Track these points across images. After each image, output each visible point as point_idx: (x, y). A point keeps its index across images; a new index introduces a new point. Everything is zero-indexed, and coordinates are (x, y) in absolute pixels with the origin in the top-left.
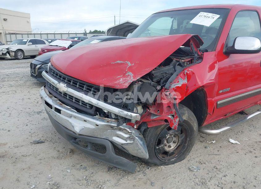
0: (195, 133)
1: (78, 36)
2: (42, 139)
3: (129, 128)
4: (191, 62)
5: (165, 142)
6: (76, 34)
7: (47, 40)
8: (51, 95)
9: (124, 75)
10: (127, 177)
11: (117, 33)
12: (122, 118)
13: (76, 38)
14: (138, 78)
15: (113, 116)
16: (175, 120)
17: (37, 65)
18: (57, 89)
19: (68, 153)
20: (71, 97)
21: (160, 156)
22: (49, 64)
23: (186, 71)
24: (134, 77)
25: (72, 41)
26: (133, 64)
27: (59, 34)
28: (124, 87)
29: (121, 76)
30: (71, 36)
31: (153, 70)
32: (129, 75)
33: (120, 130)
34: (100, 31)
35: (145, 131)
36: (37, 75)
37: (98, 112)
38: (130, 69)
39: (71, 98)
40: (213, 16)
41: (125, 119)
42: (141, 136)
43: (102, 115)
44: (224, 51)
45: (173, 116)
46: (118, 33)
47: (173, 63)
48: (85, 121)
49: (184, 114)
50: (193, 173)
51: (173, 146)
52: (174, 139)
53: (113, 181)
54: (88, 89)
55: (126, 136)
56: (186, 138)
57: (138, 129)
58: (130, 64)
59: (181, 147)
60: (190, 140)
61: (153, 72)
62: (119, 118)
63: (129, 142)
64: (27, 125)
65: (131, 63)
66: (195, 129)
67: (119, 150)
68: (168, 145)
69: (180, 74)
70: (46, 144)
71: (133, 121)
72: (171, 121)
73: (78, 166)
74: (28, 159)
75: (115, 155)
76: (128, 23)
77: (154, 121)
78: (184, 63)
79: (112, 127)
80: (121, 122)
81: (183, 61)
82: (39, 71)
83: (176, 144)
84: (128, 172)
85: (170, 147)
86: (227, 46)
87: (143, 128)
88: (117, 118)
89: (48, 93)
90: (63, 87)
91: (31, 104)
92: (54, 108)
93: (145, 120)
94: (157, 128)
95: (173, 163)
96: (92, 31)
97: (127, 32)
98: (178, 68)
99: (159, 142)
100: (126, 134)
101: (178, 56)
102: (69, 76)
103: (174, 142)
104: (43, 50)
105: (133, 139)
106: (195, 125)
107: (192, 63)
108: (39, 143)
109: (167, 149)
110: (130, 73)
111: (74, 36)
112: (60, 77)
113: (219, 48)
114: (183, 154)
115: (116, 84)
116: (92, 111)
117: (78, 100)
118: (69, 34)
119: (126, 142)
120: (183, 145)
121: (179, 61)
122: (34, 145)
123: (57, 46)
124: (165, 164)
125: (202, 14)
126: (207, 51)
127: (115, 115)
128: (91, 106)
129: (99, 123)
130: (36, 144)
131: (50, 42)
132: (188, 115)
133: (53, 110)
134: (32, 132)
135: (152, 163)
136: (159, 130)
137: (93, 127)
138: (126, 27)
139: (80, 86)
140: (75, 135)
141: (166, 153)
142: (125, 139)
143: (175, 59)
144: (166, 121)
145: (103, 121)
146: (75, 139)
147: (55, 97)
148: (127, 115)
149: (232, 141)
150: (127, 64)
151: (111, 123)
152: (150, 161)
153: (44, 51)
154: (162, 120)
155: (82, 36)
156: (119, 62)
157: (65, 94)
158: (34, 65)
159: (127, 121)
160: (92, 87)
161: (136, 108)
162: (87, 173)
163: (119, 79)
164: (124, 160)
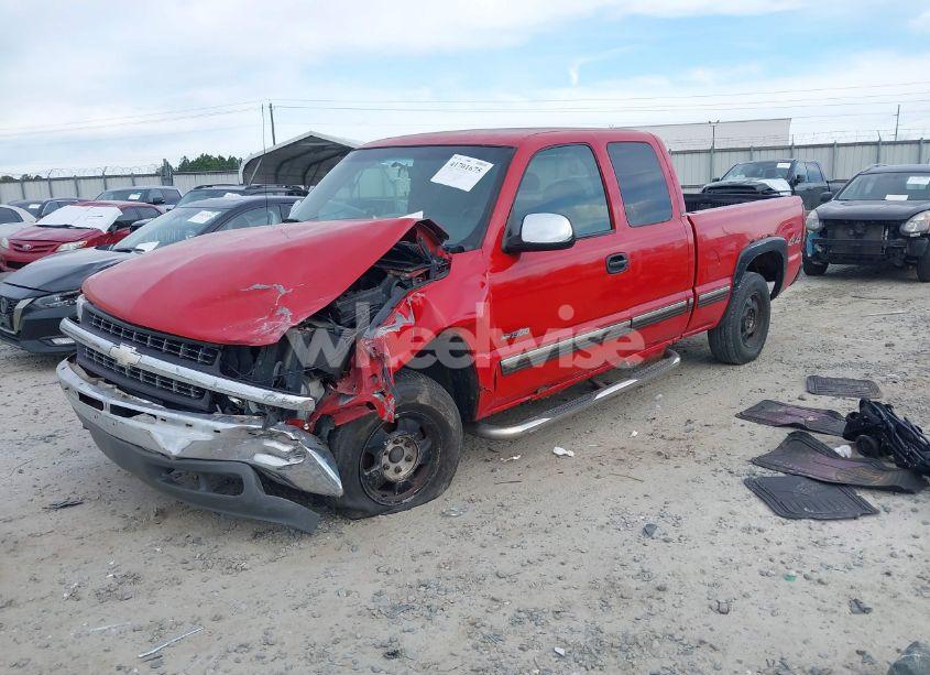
0: (454, 434)
1: (142, 185)
2: (74, 498)
3: (293, 431)
4: (427, 276)
5: (385, 460)
6: (133, 177)
7: (24, 206)
8: (94, 380)
9: (272, 316)
10: (296, 544)
11: (281, 173)
12: (274, 409)
13: (135, 192)
14: (301, 320)
15: (254, 409)
16: (387, 401)
17: (18, 301)
18: (112, 361)
19: (152, 517)
20: (151, 376)
21: (376, 494)
22: (81, 301)
23: (410, 299)
24: (294, 318)
25: (123, 209)
26: (291, 290)
27: (68, 179)
28: (272, 341)
29: (266, 317)
30: (115, 186)
31: (338, 299)
32: (282, 315)
33: (271, 436)
34: (221, 158)
35: (332, 435)
36: (19, 332)
37: (218, 403)
38: (285, 300)
39: (150, 379)
40: (480, 167)
41: (282, 410)
42: (324, 448)
43: (227, 409)
44: (504, 245)
45: (382, 393)
46: (283, 171)
47: (386, 281)
48: (187, 425)
49: (418, 392)
50: (448, 520)
51: (406, 469)
52: (407, 452)
53: (266, 555)
54: (190, 353)
55: (286, 449)
56: (433, 448)
57: (316, 432)
58: (283, 291)
59: (426, 470)
60: (445, 452)
61: (339, 304)
62: (267, 411)
63: (293, 461)
64: (21, 472)
65: (287, 287)
66: (451, 424)
67: (273, 483)
68: (393, 466)
69: (398, 306)
70: (87, 506)
71: (302, 415)
72: (381, 405)
73: (181, 539)
74: (46, 540)
75: (263, 495)
76: (311, 138)
77: (347, 408)
78: (411, 279)
79: (251, 432)
80: (272, 419)
81: (407, 275)
82: (26, 317)
83: (413, 463)
84: (301, 533)
85: (398, 470)
86: (510, 234)
87: (325, 431)
88: (263, 410)
89: (84, 374)
90: (127, 354)
91: (15, 419)
92: (109, 407)
93: (327, 409)
94: (359, 422)
95: (409, 507)
96: (192, 158)
97: (313, 167)
98: (398, 292)
99: (370, 460)
100: (285, 443)
101: (398, 265)
102: (141, 327)
103: (408, 460)
104: (20, 243)
105: (302, 454)
106: (452, 417)
107: (428, 278)
108: (66, 506)
109: (390, 475)
110: (286, 311)
111: (125, 185)
112: (118, 330)
113: (491, 239)
114: (433, 485)
115: (253, 336)
116: (203, 404)
117: (167, 382)
118: (104, 177)
119: (285, 463)
120: (429, 466)
121: (398, 277)
122: (53, 513)
123: (66, 226)
124: (389, 510)
125: (457, 159)
126: (461, 250)
127: (259, 405)
128: (201, 391)
129: (220, 426)
130: (59, 511)
131: (39, 214)
132: (431, 392)
133: (106, 412)
134: (42, 484)
135: (357, 510)
136: (365, 429)
137: (207, 437)
138: (308, 152)
139: (169, 347)
140: (166, 460)
141: (388, 486)
142: (285, 457)
143: (392, 272)
144: (370, 405)
145: (230, 421)
146: (170, 470)
147: (107, 381)
148: (283, 402)
149: (559, 451)
150: (278, 291)
151: (250, 422)
152: (349, 503)
153: (21, 246)
154: (360, 405)
155: (155, 185)
156: (257, 286)
157: (135, 371)
158: (8, 299)
159: (288, 415)
160: (198, 348)
161: (307, 387)
162: (203, 548)
163: (261, 323)
164: (288, 504)
